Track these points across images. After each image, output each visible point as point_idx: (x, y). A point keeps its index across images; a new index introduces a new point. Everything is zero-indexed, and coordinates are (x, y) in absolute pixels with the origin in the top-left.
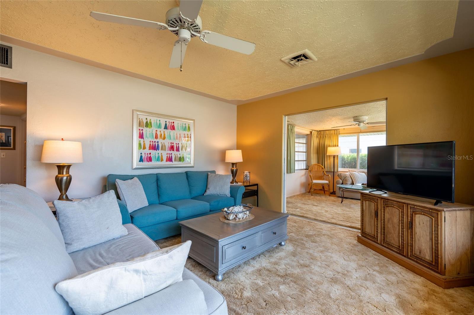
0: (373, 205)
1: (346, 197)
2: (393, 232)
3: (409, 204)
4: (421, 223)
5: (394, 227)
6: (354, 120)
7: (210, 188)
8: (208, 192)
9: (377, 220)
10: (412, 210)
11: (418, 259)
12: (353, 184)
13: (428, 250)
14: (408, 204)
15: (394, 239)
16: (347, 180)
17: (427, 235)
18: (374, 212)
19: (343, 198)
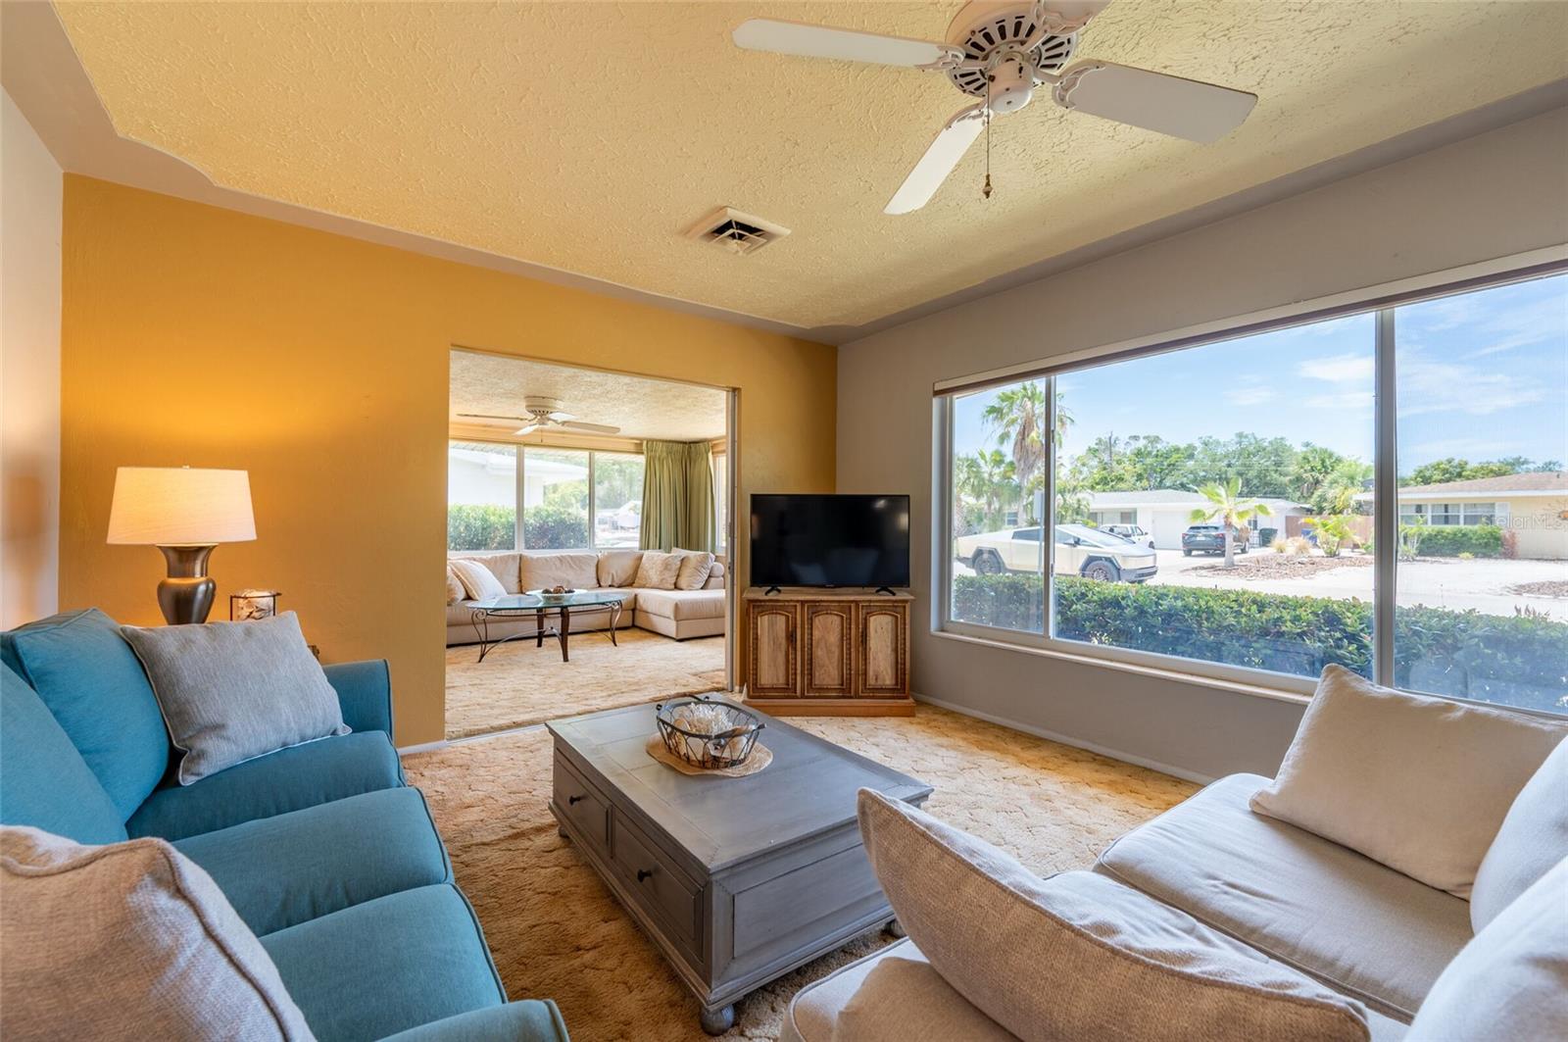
0: (781, 621)
1: (492, 639)
2: (827, 662)
3: (860, 601)
4: (879, 630)
5: (829, 651)
6: (527, 406)
7: (230, 723)
8: (218, 755)
9: (795, 649)
10: (864, 611)
11: (877, 692)
12: (469, 598)
13: (889, 671)
14: (857, 603)
15: (829, 676)
16: (452, 587)
17: (887, 647)
18: (784, 635)
19: (484, 643)
